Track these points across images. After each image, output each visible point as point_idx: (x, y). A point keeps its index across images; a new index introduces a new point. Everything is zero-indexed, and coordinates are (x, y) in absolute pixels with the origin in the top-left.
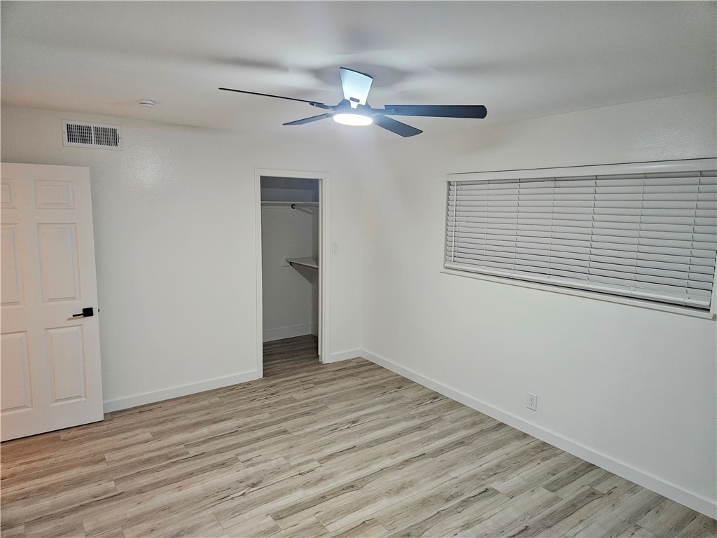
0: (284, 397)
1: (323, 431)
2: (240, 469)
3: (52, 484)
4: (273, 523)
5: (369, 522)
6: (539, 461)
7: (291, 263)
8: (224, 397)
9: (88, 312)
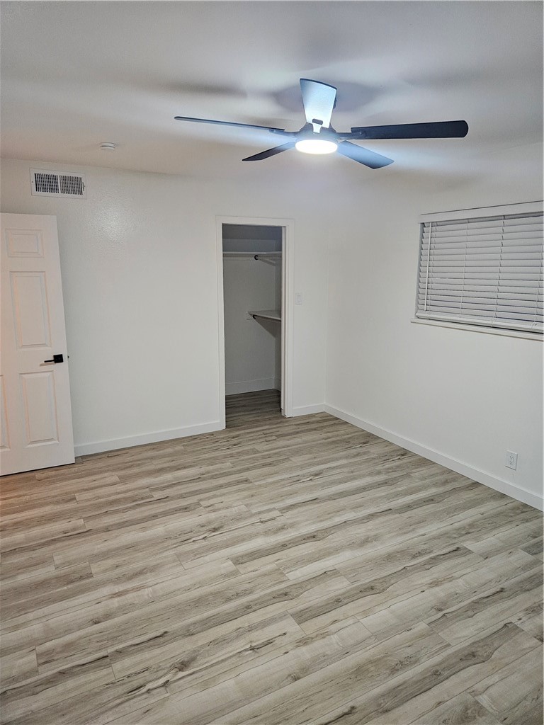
0: (247, 448)
1: (285, 482)
2: (202, 513)
3: (27, 519)
4: (233, 567)
5: (331, 572)
6: (518, 523)
7: (254, 316)
8: (186, 445)
9: (58, 359)
